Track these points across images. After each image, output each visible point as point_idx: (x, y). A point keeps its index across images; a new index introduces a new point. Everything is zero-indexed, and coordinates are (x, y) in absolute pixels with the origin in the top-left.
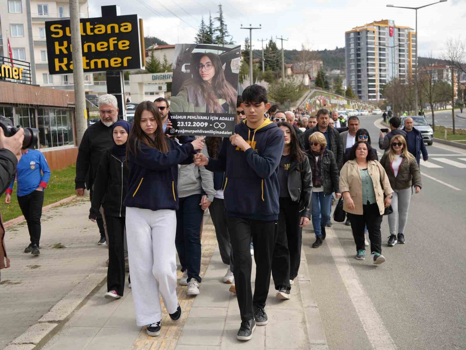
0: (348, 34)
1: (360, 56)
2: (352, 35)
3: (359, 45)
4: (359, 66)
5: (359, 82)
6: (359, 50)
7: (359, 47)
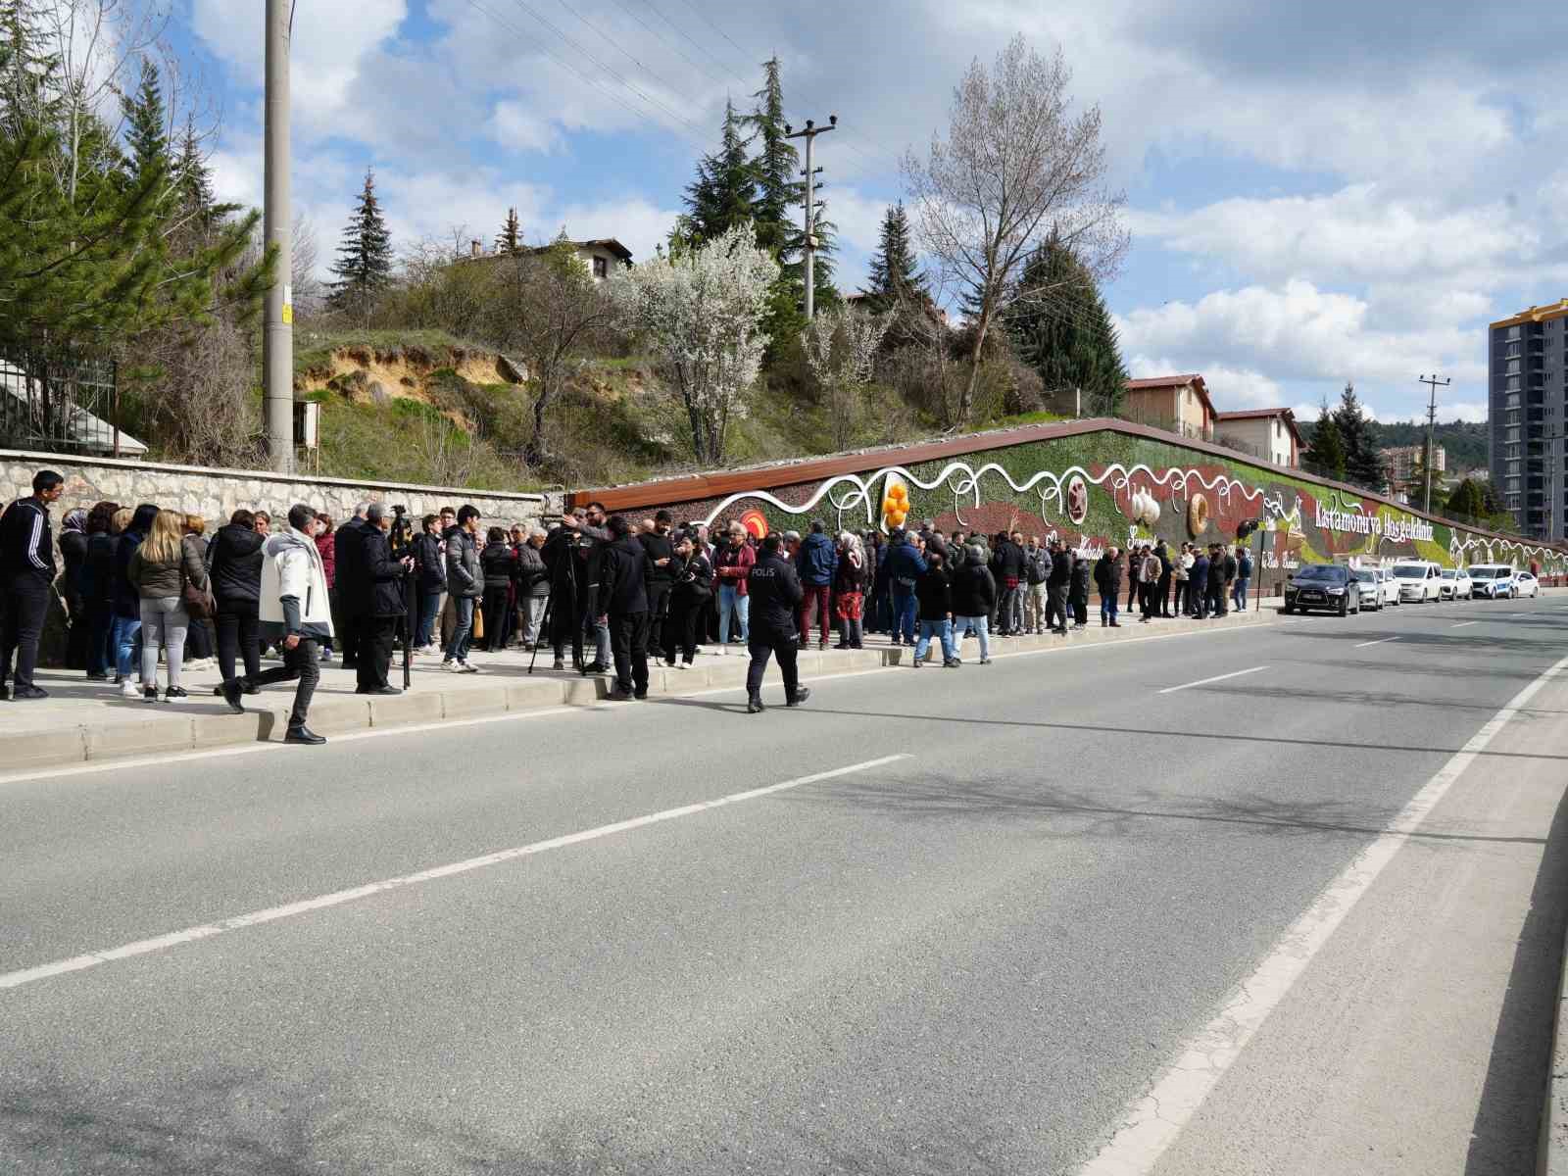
0: (1498, 332)
1: (1541, 402)
2: (1514, 334)
3: (1541, 367)
4: (1536, 431)
5: (1536, 483)
6: (1539, 379)
7: (1538, 371)
